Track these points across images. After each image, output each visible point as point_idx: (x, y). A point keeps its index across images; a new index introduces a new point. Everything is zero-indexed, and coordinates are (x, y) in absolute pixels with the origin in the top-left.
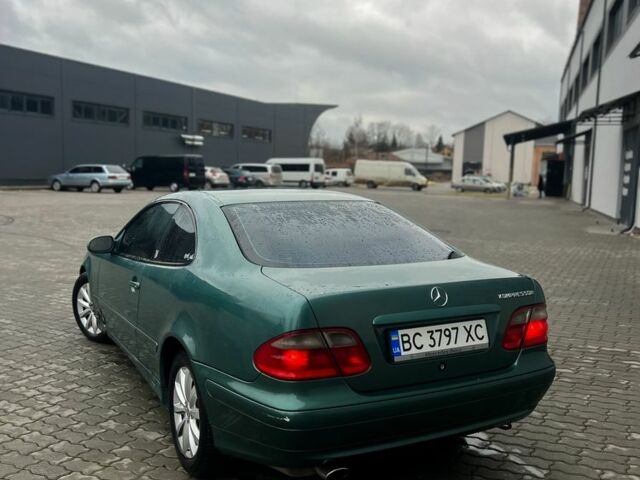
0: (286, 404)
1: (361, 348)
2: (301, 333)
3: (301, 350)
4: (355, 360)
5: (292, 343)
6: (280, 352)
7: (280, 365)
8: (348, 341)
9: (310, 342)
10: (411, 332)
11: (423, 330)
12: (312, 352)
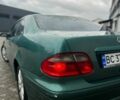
0: (55, 88)
1: (89, 62)
2: (62, 55)
3: (62, 63)
4: (87, 68)
5: (57, 60)
6: (52, 63)
7: (52, 70)
8: (84, 59)
9: (67, 59)
10: (110, 55)
11: (114, 55)
12: (68, 63)
